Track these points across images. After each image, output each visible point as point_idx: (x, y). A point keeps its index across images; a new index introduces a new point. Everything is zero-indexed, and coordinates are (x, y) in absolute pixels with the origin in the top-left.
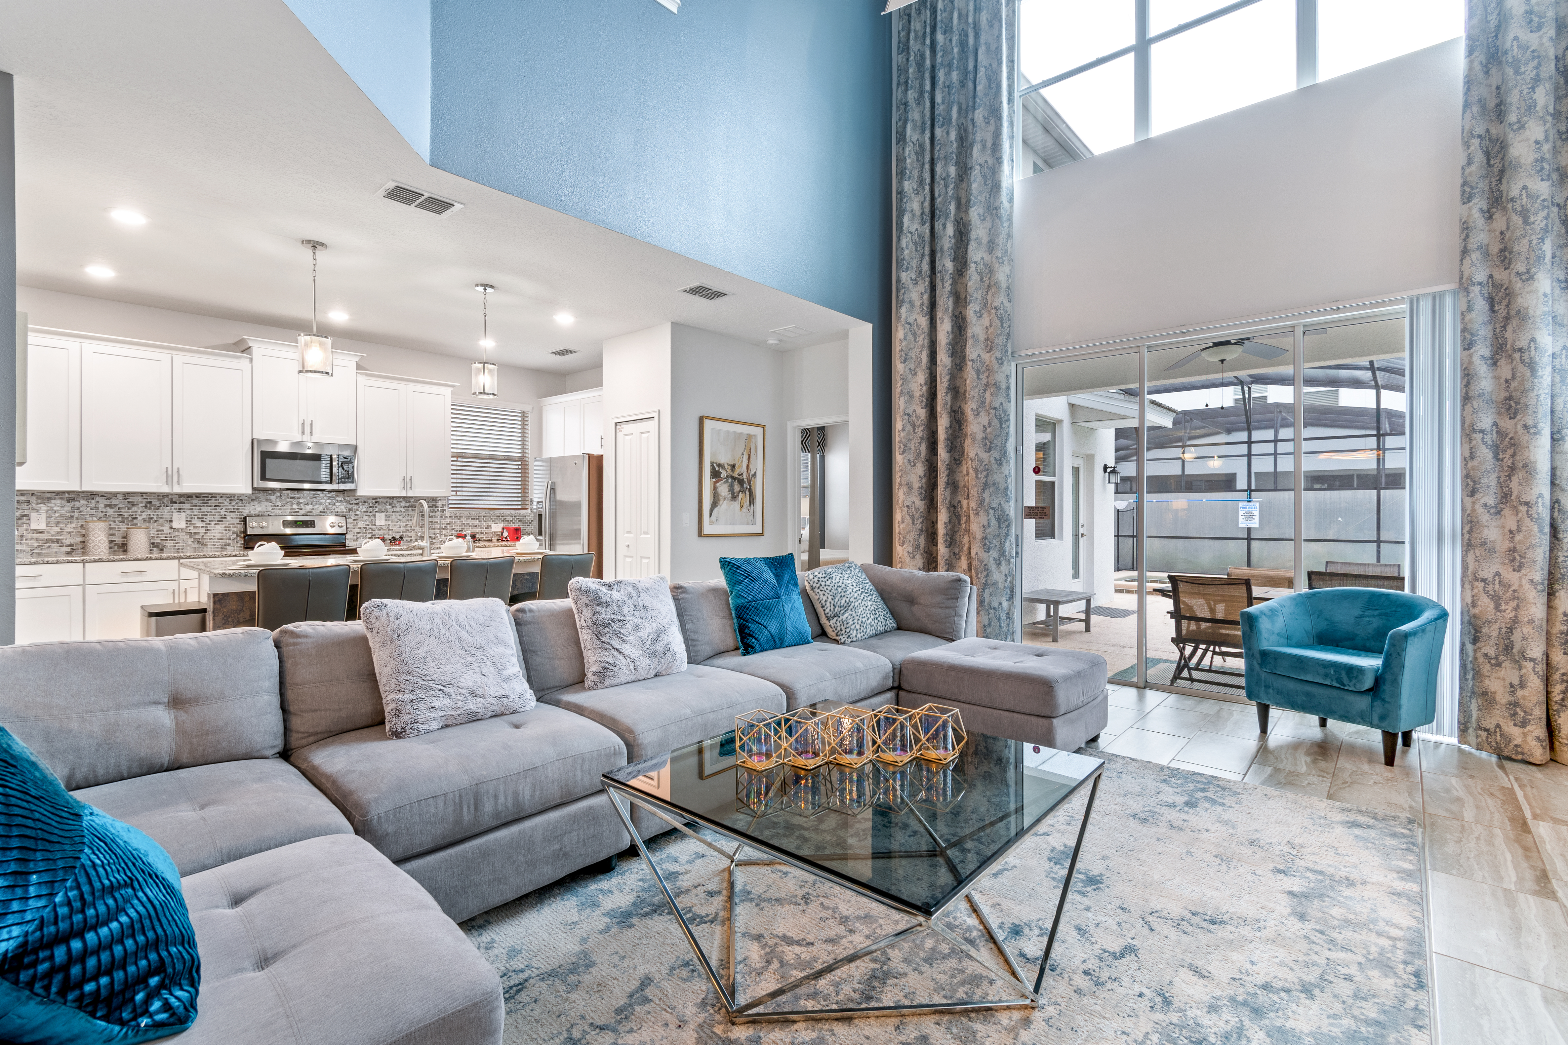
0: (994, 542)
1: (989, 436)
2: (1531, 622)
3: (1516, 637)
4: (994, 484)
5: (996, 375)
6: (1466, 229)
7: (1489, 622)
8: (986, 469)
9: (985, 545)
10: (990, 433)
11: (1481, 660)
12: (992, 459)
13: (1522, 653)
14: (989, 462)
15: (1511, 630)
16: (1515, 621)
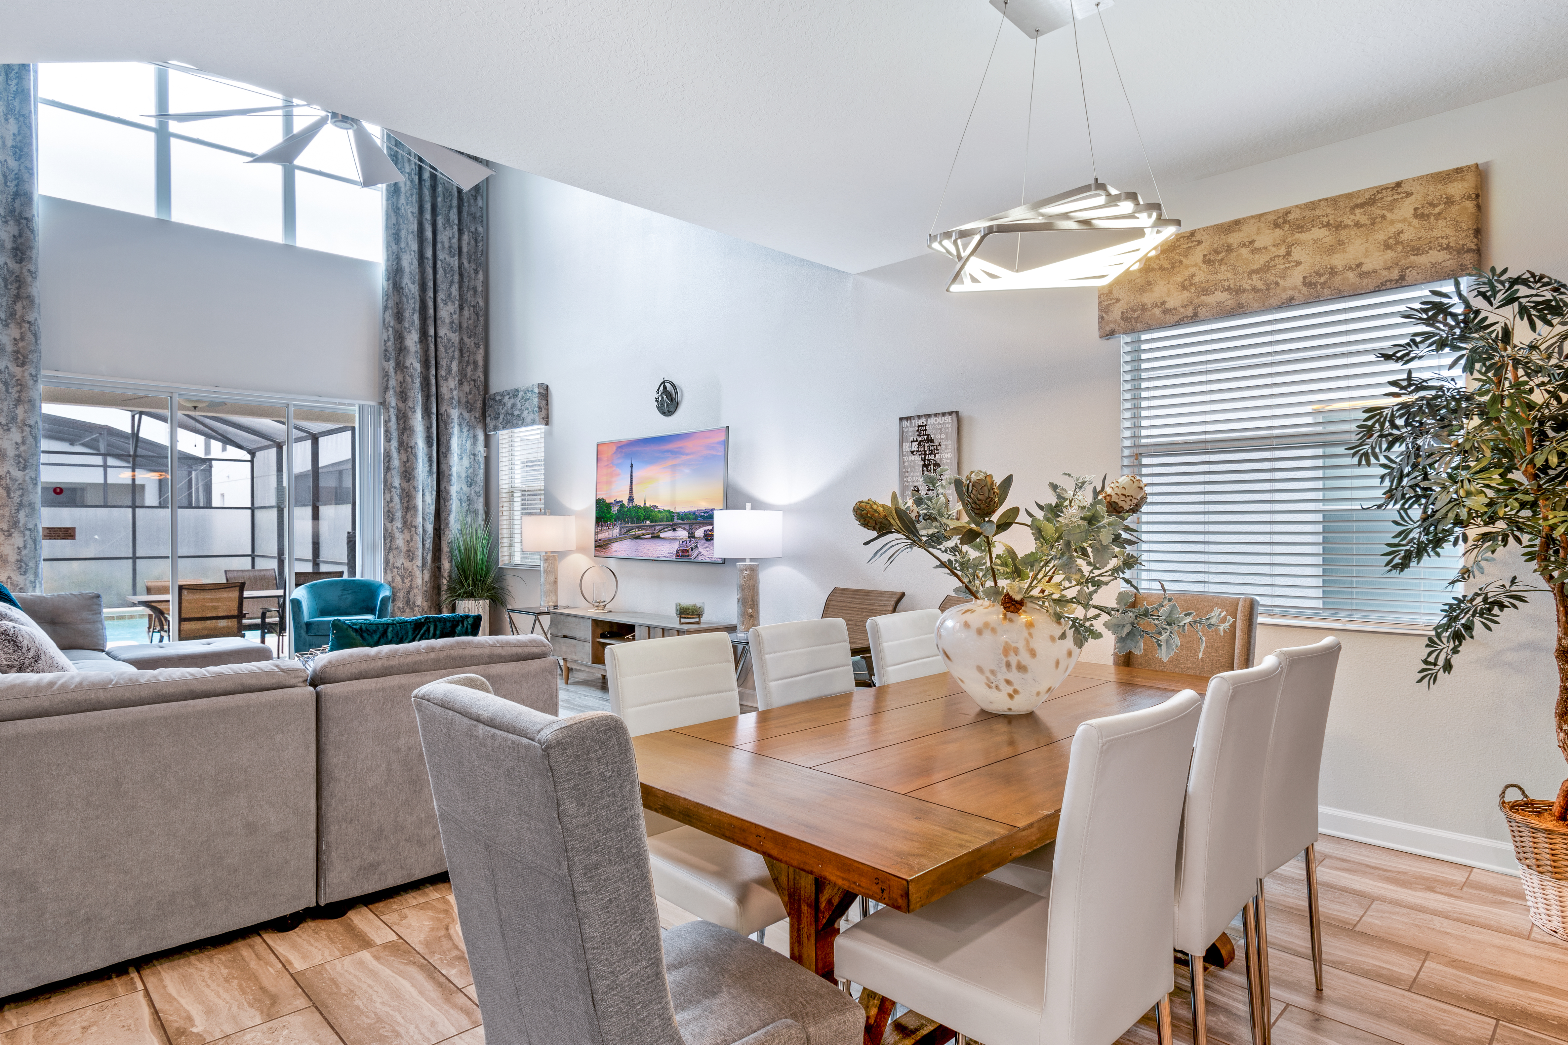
0: (30, 564)
1: (23, 454)
2: (417, 587)
3: (411, 596)
4: (30, 505)
5: (31, 393)
6: (386, 375)
7: (400, 590)
8: (20, 489)
9: (21, 567)
10: (25, 451)
11: (397, 610)
12: (27, 478)
13: (414, 603)
14: (24, 481)
15: (409, 592)
16: (411, 587)
